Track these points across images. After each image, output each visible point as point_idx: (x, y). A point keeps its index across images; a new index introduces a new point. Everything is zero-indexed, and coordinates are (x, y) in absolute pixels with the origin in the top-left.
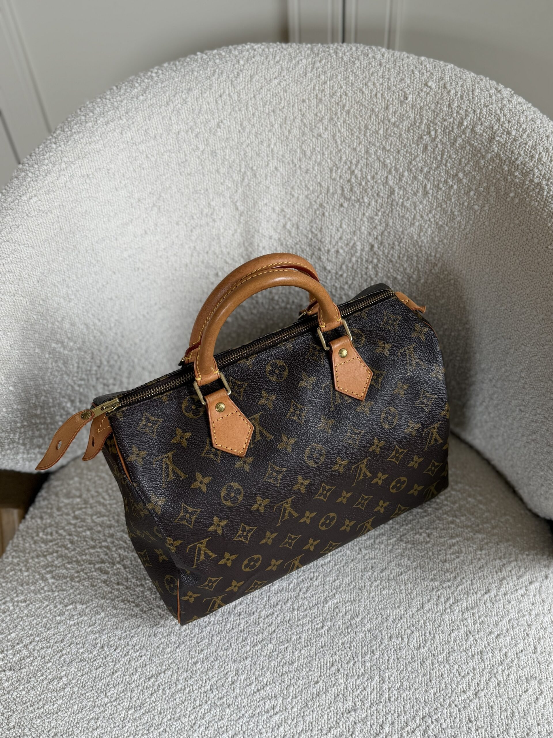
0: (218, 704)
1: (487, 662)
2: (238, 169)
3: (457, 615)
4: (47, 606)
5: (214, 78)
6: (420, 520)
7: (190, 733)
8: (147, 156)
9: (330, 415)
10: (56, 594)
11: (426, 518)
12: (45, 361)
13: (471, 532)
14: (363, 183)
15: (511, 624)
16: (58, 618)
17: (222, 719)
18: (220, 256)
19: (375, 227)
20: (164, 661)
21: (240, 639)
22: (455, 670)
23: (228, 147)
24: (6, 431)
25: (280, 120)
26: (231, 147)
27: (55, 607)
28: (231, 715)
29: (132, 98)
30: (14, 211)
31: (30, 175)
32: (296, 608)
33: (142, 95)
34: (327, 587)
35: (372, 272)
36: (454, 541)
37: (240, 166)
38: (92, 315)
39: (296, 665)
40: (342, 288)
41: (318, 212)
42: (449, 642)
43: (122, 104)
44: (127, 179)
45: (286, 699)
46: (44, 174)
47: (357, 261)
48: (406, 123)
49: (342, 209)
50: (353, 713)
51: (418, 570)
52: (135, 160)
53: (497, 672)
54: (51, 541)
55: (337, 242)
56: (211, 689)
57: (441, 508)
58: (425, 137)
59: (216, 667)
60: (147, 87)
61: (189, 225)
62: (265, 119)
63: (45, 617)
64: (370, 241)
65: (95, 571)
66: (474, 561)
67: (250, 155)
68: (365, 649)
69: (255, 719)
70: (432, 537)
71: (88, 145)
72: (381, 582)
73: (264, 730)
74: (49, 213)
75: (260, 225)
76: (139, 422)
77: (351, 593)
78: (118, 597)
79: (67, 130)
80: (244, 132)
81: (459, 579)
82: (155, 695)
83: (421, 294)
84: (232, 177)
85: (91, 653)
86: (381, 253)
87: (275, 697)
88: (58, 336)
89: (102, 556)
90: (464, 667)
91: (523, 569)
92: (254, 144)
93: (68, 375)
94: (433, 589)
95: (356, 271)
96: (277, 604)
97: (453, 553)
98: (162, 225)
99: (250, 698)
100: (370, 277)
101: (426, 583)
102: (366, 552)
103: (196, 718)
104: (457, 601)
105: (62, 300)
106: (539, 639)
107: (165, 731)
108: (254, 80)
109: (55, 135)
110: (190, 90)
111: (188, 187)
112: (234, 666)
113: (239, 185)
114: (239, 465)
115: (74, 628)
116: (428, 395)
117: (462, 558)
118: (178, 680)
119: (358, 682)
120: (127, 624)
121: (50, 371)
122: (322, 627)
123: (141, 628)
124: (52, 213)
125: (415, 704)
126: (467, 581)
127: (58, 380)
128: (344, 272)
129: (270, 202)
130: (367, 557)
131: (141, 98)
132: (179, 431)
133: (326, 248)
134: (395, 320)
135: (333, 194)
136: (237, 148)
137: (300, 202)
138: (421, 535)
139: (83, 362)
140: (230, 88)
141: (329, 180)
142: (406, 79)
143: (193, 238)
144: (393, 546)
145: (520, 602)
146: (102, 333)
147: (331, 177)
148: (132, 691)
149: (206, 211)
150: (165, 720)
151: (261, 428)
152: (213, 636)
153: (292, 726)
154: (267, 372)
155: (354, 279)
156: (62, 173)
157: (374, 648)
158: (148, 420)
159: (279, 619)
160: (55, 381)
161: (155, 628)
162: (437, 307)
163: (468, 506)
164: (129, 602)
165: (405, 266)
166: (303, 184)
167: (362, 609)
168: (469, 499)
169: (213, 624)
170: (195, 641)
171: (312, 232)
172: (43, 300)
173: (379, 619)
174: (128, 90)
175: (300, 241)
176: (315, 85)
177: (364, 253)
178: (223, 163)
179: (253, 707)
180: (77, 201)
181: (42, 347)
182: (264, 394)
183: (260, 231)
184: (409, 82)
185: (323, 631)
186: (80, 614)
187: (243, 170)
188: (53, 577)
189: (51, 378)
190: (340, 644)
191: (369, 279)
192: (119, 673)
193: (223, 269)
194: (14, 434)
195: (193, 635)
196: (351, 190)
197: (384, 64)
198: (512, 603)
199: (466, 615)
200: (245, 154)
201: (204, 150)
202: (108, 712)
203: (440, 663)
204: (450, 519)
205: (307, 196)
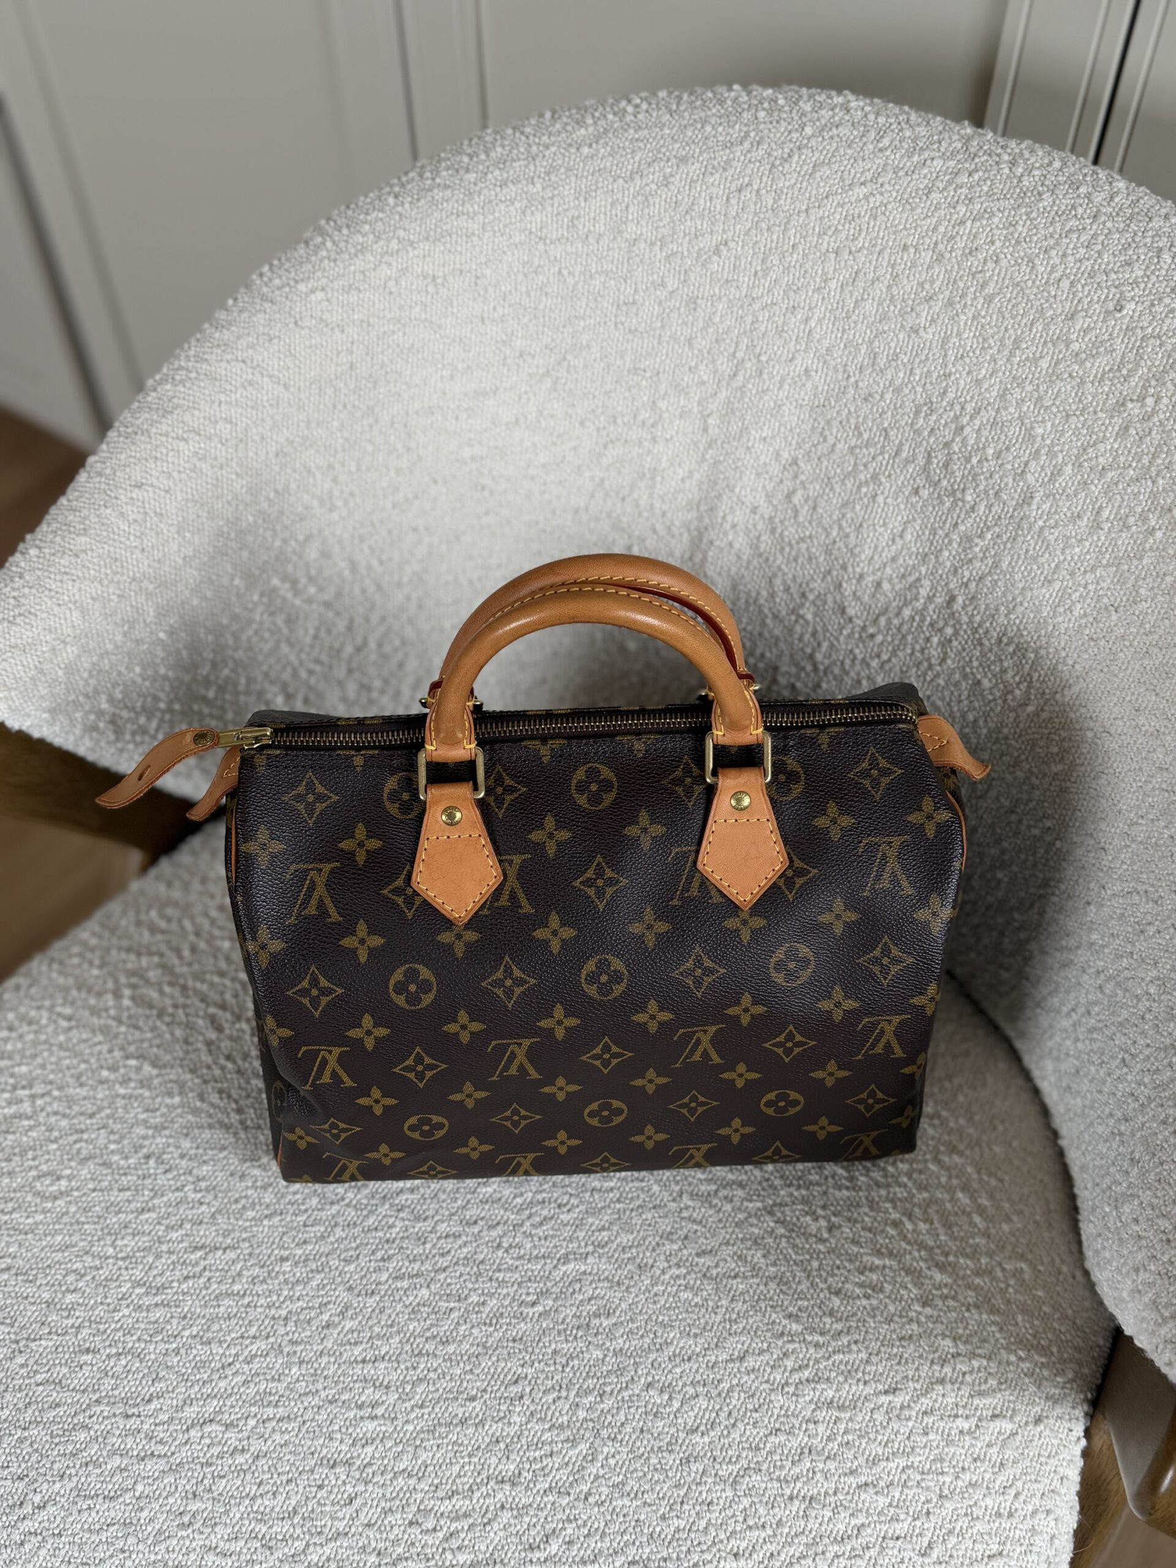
0: (286, 1350)
1: (813, 1524)
2: (732, 350)
3: (804, 1405)
4: (100, 1043)
5: (739, 148)
6: (831, 1190)
7: (215, 1377)
8: (560, 272)
9: (663, 913)
10: (123, 1029)
11: (845, 1193)
12: (250, 606)
13: (926, 1261)
14: (974, 460)
15: (904, 1477)
16: (105, 1073)
17: (279, 1380)
18: (645, 514)
19: (970, 561)
20: (234, 1230)
21: (379, 1255)
22: (741, 1507)
23: (724, 299)
24: (132, 709)
25: (845, 274)
26: (730, 301)
27: (111, 1051)
28: (298, 1381)
29: (570, 145)
30: (275, 308)
31: (329, 244)
32: (505, 1245)
33: (590, 146)
34: (581, 1234)
35: (935, 653)
36: (877, 1262)
37: (737, 344)
38: (372, 549)
39: (451, 1348)
40: (865, 663)
41: (864, 490)
42: (758, 1449)
43: (547, 153)
44: (510, 306)
45: (404, 1401)
46: (353, 251)
47: (913, 618)
48: (1103, 362)
49: (914, 499)
50: (507, 1487)
51: (772, 1285)
52: (536, 272)
53: (823, 1553)
54: (163, 932)
55: (884, 565)
56: (286, 1319)
57: (888, 1186)
58: (1130, 405)
59: (314, 1283)
60: (606, 131)
61: (604, 433)
62: (815, 263)
63: (86, 1062)
64: (952, 586)
65: (203, 1018)
66: (896, 1318)
67: (763, 329)
68: (590, 1382)
69: (334, 1409)
70: (837, 1233)
71: (454, 217)
72: (689, 1273)
73: (339, 1436)
74: (336, 330)
75: (741, 477)
76: (294, 785)
77: (620, 1267)
78: (216, 1081)
79: (428, 175)
80: (765, 277)
81: (845, 1340)
82: (191, 1283)
83: (1020, 736)
84: (714, 361)
85: (126, 1158)
86: (965, 619)
87: (387, 1387)
88: (290, 568)
89: (228, 996)
90: (762, 1511)
91: (993, 1382)
92: (777, 307)
93: (291, 645)
94: (782, 1334)
95: (904, 637)
96: (476, 1222)
97: (861, 1285)
98: (552, 416)
99: (343, 1367)
100: (929, 660)
101: (774, 1316)
102: (690, 1203)
103: (237, 1355)
104: (816, 1379)
105: (315, 503)
106: (950, 1532)
107: (177, 1352)
108: (818, 175)
109: (404, 179)
110: (683, 160)
111: (622, 357)
112: (345, 1296)
113: (724, 383)
114: (446, 937)
115: (120, 1103)
116: (895, 952)
117: (874, 1302)
118: (239, 1274)
119: (547, 1436)
120: (207, 1134)
121: (255, 626)
122: (534, 1304)
123: (225, 1153)
124: (343, 331)
125: (631, 1529)
126: (859, 1351)
127: (267, 647)
128: (879, 631)
129: (773, 437)
130: (685, 1214)
131: (586, 150)
132: (360, 831)
133: (858, 570)
134: (885, 772)
135: (907, 461)
136: (742, 307)
137: (835, 457)
138: (816, 1220)
139: (329, 631)
140: (765, 179)
141: (907, 429)
142: (1136, 266)
143: (605, 461)
144: (750, 1216)
145: (949, 1443)
146: (379, 588)
147: (912, 425)
148: (158, 1256)
149: (644, 415)
150: (187, 1333)
151: (517, 885)
152: (336, 1225)
153: (391, 1455)
154: (574, 782)
155: (894, 653)
156: (386, 258)
157: (608, 1389)
158: (310, 788)
159: (465, 1250)
160: (261, 651)
161: (248, 1164)
162: (1045, 775)
163: (948, 1206)
164: (229, 1097)
165: (1006, 664)
166: (853, 421)
167: (624, 1306)
168: (960, 1195)
169: (348, 1205)
170: (301, 1219)
171: (840, 527)
172: (276, 492)
173: (647, 1340)
174: (569, 128)
175: (810, 537)
176: (939, 223)
177: (931, 608)
179: (341, 1385)
180: (399, 321)
181: (250, 579)
182: (550, 822)
183: (737, 490)
184: (1140, 273)
185: (531, 1311)
186: (141, 1082)
187: (740, 355)
188: (133, 998)
189: (255, 640)
190: (549, 1351)
191: (926, 664)
192: (154, 1215)
193: (644, 540)
194: (149, 719)
195: (303, 1208)
196: (946, 466)
197: (1103, 218)
198: (931, 1437)
199: (820, 1415)
200: (753, 323)
201: (674, 291)
202: (104, 1273)
203: (720, 1479)
204: (895, 1216)
205: (852, 449)
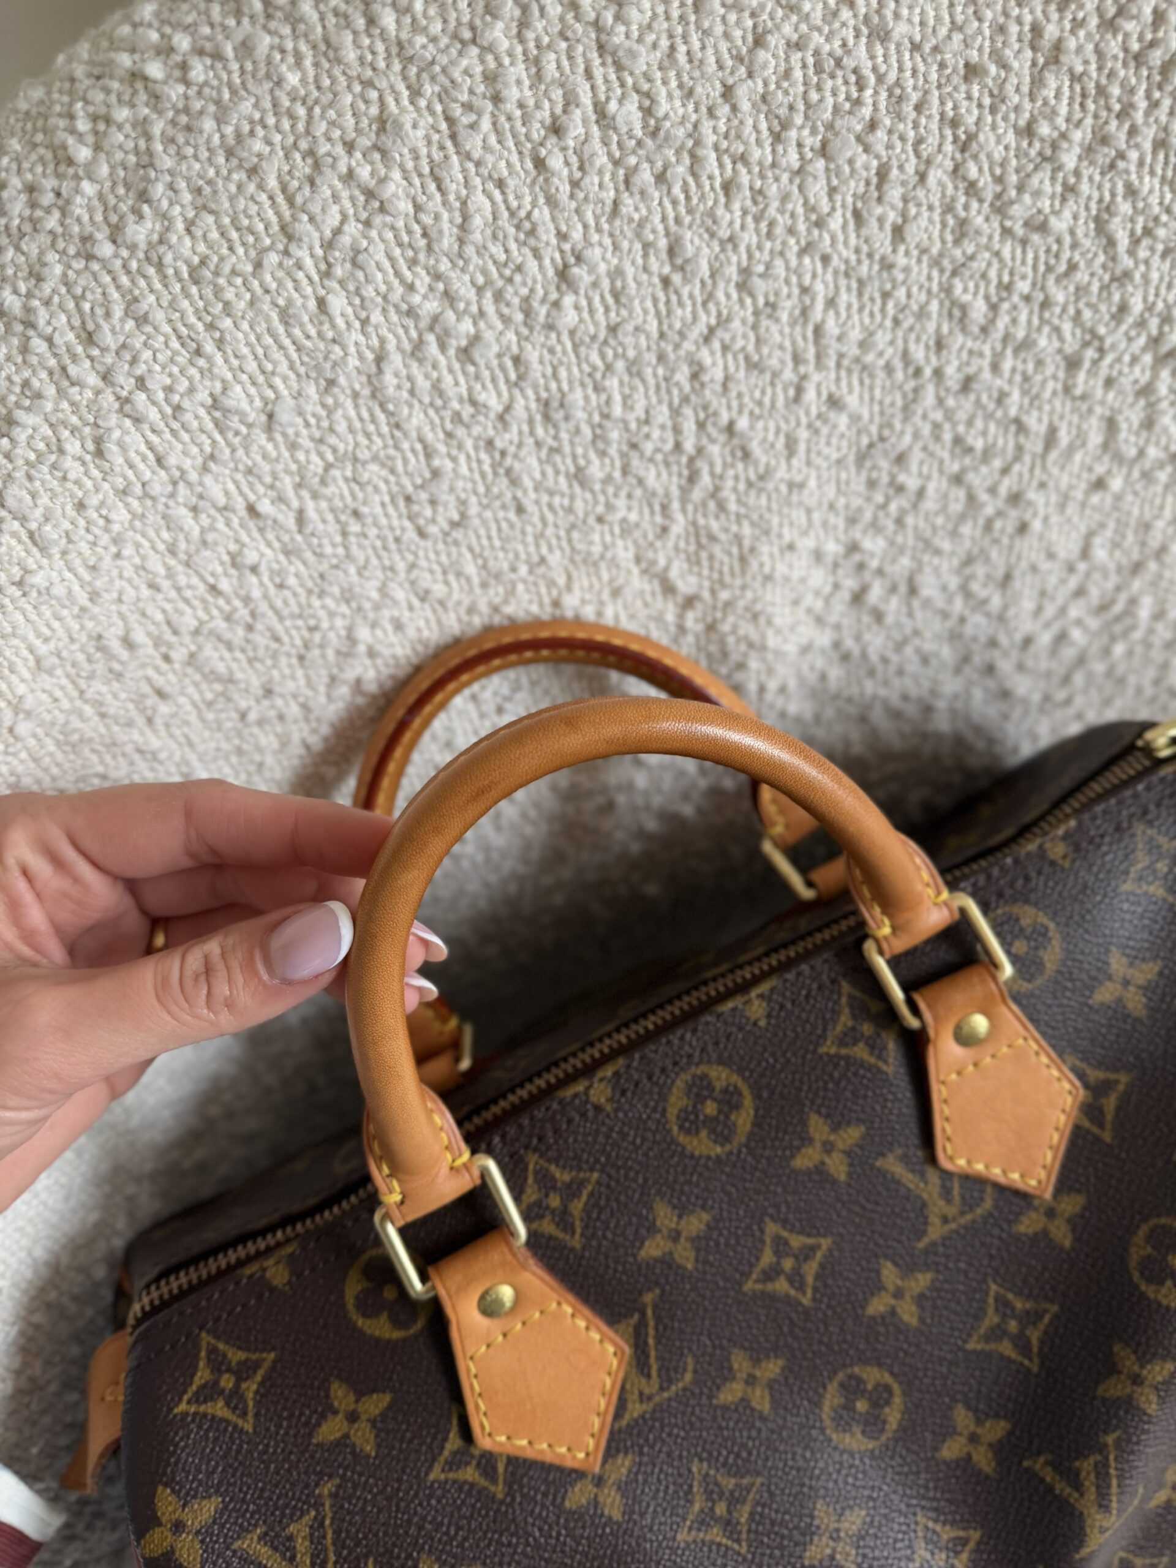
2: (669, 446)
23: (620, 365)
26: (630, 363)
37: (677, 430)
41: (998, 526)
49: (1096, 498)
55: (1063, 611)
67: (719, 375)
75: (769, 623)
80: (687, 279)
92: (736, 324)
113: (675, 505)
129: (803, 535)
131: (136, 231)
135: (1071, 450)
136: (661, 360)
137: (930, 504)
140: (598, 72)
141: (1059, 401)
147: (1067, 390)
166: (947, 436)
171: (968, 595)
175: (916, 632)
178: (599, 437)
183: (769, 642)
187: (689, 446)
196: (1149, 424)
200: (694, 376)
201: (508, 409)
205: (957, 479)
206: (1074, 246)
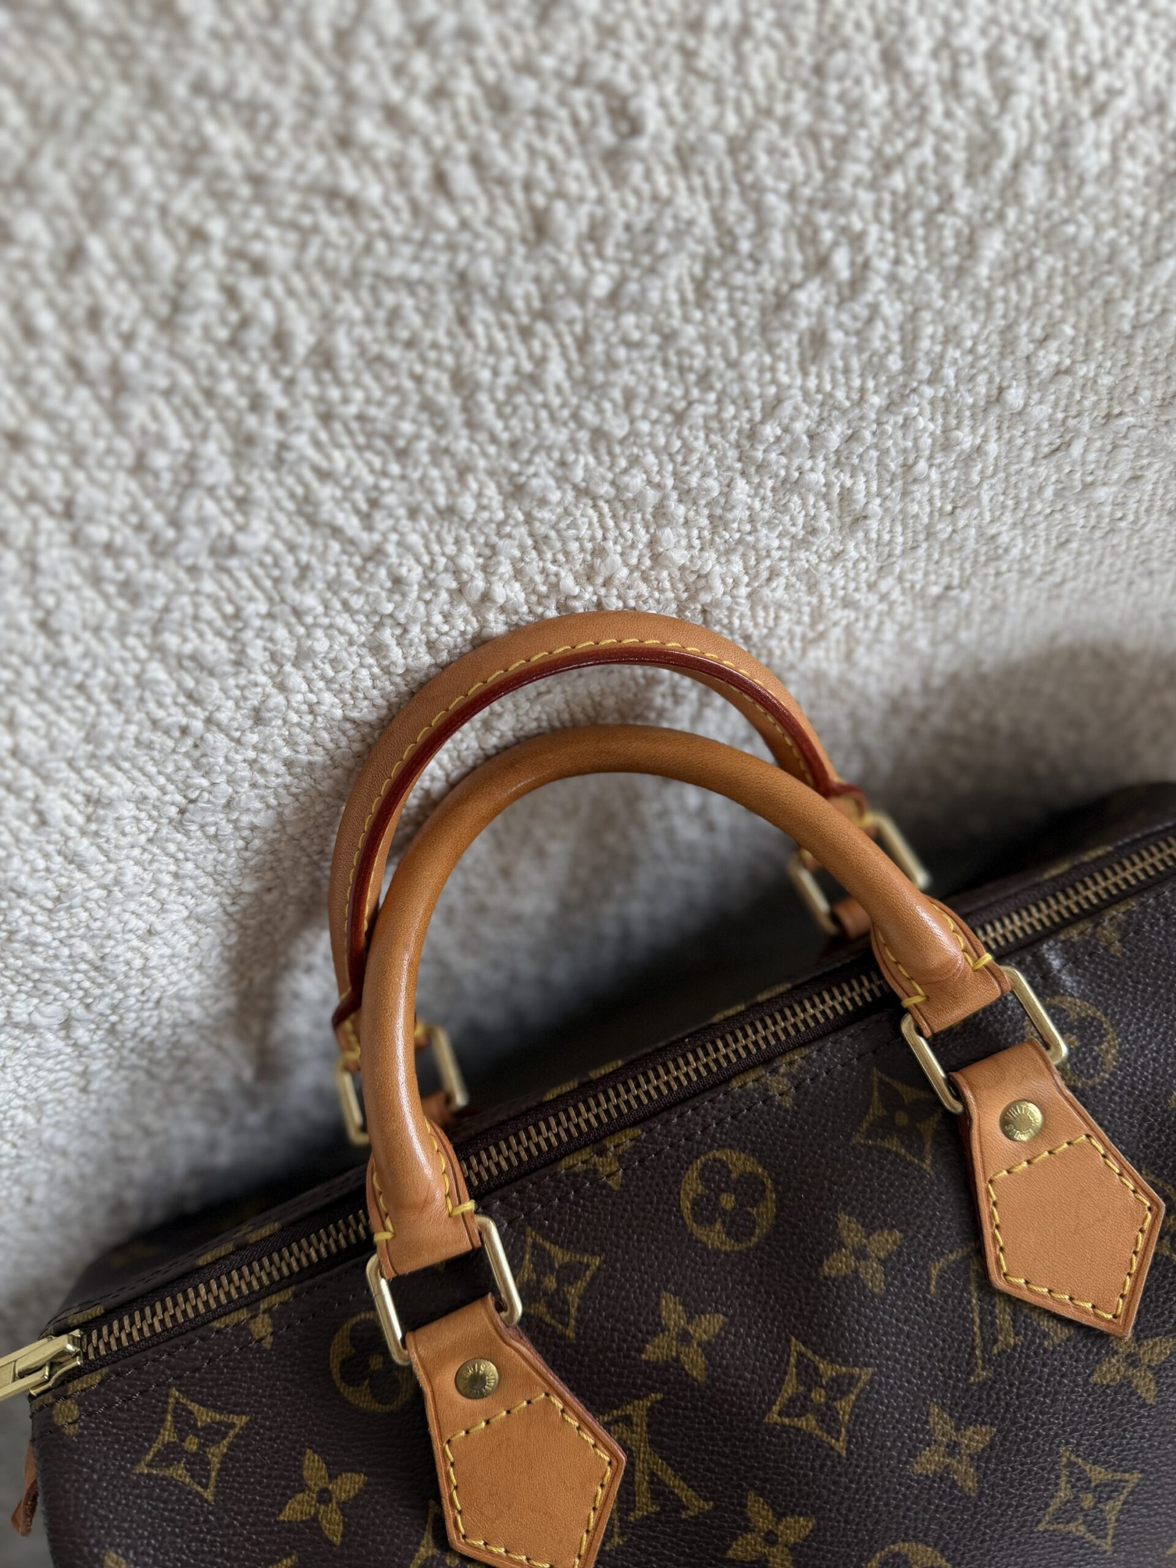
206: (292, 548)
